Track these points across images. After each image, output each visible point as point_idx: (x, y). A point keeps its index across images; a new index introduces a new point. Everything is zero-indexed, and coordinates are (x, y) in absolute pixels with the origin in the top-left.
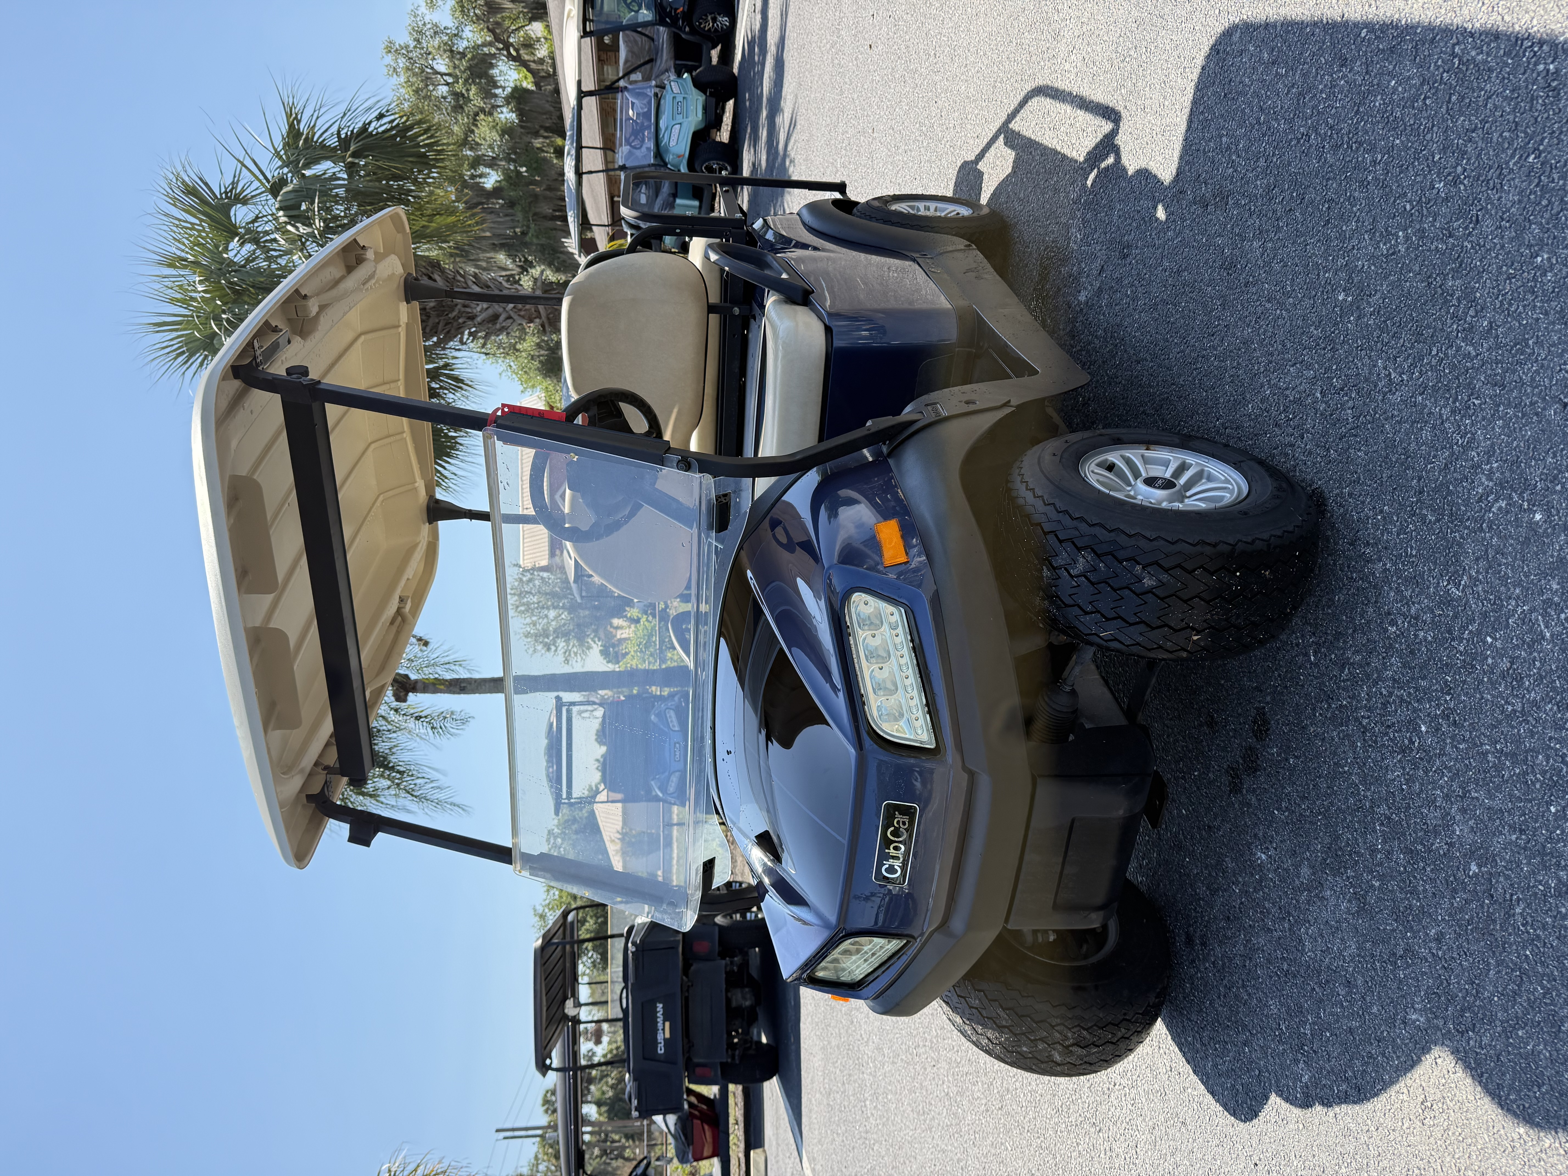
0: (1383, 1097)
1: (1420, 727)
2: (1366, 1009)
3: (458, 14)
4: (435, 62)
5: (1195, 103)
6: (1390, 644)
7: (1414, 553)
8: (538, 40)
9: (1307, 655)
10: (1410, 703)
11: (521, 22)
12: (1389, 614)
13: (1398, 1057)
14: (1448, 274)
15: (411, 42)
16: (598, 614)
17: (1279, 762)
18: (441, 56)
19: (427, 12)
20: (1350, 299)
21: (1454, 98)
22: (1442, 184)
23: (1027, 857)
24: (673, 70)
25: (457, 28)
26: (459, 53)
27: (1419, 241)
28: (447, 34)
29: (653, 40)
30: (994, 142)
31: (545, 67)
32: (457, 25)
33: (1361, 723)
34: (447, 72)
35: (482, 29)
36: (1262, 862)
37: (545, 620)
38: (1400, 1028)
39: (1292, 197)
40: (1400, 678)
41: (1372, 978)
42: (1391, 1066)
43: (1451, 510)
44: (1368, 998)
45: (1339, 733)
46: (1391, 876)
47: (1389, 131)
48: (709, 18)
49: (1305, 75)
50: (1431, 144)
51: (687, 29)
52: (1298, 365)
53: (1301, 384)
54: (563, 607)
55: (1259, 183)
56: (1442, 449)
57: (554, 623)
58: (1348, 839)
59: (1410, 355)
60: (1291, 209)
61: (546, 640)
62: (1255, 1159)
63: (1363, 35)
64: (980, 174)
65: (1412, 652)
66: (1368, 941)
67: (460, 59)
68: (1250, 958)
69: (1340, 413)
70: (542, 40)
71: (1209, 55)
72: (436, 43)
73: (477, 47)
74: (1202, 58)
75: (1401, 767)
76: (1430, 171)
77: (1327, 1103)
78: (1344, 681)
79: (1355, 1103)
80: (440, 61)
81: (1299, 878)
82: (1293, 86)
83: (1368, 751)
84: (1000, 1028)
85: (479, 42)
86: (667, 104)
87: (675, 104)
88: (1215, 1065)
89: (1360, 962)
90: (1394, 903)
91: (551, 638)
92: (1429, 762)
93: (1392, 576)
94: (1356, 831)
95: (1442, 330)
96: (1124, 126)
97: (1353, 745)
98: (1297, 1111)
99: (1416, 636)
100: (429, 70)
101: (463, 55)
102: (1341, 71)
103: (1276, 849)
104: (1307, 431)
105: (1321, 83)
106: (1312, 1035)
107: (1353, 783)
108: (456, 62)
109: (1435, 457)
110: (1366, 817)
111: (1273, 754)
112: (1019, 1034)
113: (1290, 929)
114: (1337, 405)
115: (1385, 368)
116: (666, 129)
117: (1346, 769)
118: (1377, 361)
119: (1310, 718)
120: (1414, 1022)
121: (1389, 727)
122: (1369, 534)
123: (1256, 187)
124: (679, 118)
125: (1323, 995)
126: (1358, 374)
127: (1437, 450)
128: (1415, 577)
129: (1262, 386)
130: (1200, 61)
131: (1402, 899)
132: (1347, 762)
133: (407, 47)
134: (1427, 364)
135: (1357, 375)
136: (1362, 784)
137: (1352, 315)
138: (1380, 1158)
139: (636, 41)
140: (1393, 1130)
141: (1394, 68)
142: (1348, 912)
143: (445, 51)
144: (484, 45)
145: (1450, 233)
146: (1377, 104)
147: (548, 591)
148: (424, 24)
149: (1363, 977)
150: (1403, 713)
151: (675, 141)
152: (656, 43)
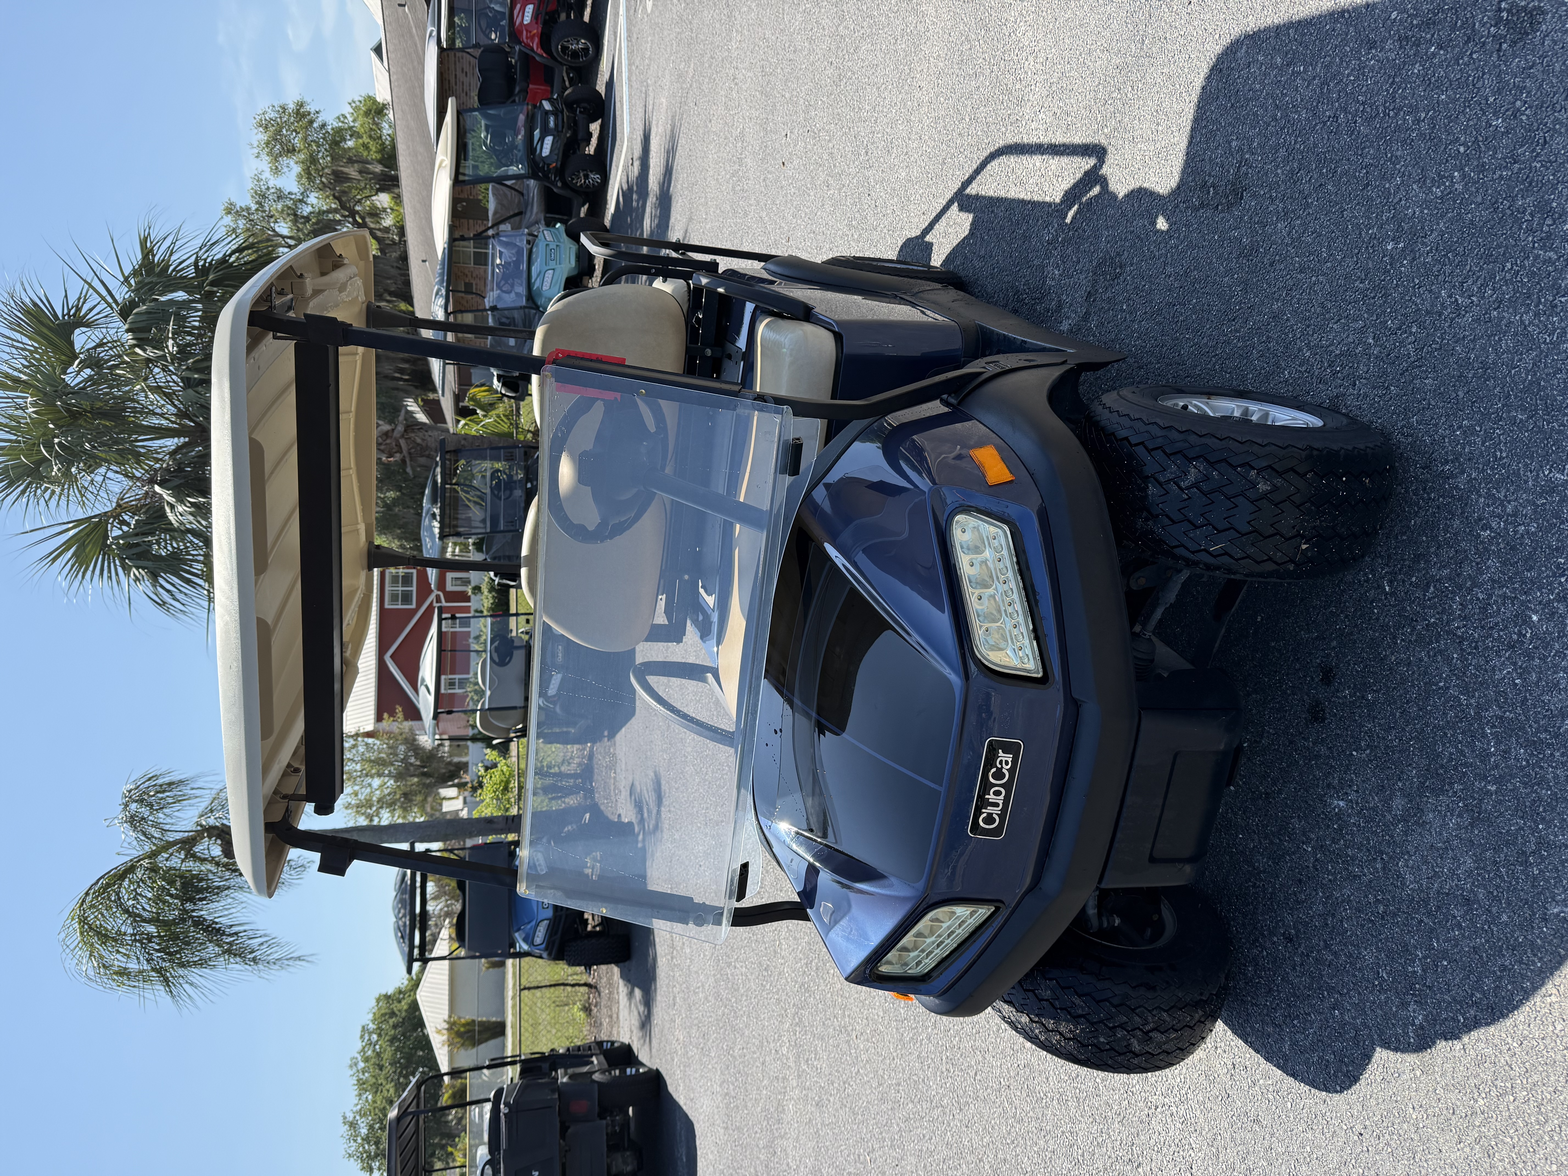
0: (1526, 1009)
1: (1530, 618)
2: (1494, 920)
3: (304, 180)
4: (277, 225)
5: (1197, 120)
6: (1485, 549)
7: (1504, 455)
8: (384, 210)
9: (1381, 587)
10: (1515, 597)
11: (367, 192)
12: (1480, 520)
13: (1540, 959)
14: (1516, 196)
15: (252, 205)
16: (428, 781)
17: (1353, 702)
18: (284, 219)
19: (272, 177)
20: (1401, 245)
21: (1505, 46)
22: (1500, 120)
23: (1129, 800)
24: (543, 222)
25: (302, 194)
26: (303, 217)
27: (1479, 175)
28: (291, 199)
29: (522, 194)
30: (944, 214)
31: (391, 236)
32: (302, 190)
33: (1455, 635)
34: (288, 235)
35: (328, 197)
36: (1340, 810)
37: (368, 790)
38: (1539, 928)
39: (1322, 174)
40: (1500, 578)
41: (1498, 887)
42: (1532, 971)
43: (1546, 403)
44: (1494, 910)
45: (1428, 652)
46: (1511, 775)
47: (1432, 90)
48: (581, 174)
49: (1327, 67)
50: (1483, 89)
51: (559, 184)
52: (1343, 321)
53: (1348, 337)
54: (390, 775)
55: (1279, 171)
56: (1528, 351)
57: (378, 792)
58: (1451, 754)
59: (1479, 277)
60: (1321, 185)
61: (369, 811)
62: (1359, 1128)
63: (1393, 17)
64: (930, 245)
65: (1513, 548)
66: (1487, 850)
67: (304, 223)
68: (1333, 914)
69: (1399, 350)
70: (389, 210)
71: (1210, 76)
72: (280, 207)
73: (321, 213)
74: (1202, 79)
75: (1511, 663)
76: (1484, 113)
77: (1453, 1035)
78: (1429, 600)
79: (1488, 1024)
80: (283, 224)
81: (1390, 812)
82: (1314, 79)
83: (1467, 659)
84: (1075, 1019)
85: (325, 208)
86: (540, 251)
87: (548, 251)
88: (1295, 1043)
89: (1479, 875)
90: (1518, 800)
91: (374, 808)
92: (1545, 648)
93: (1480, 484)
94: (1460, 742)
95: (1516, 245)
96: (1110, 159)
97: (1449, 660)
98: (1411, 1059)
99: (1516, 532)
100: (270, 232)
101: (307, 219)
102: (1369, 53)
103: (1357, 791)
104: (1360, 377)
105: (1347, 68)
106: (1423, 970)
107: (1452, 696)
108: (300, 226)
109: (1520, 360)
110: (1472, 725)
111: (1345, 697)
112: (1096, 1023)
113: (1384, 868)
114: (1394, 344)
115: (1450, 296)
116: (538, 275)
117: (1442, 684)
118: (1440, 292)
119: (1390, 647)
120: (1558, 915)
121: (1491, 628)
122: (1447, 453)
123: (1277, 175)
124: (552, 264)
125: (1434, 923)
126: (1419, 309)
127: (1521, 354)
128: (1508, 477)
129: (1300, 350)
130: (1198, 82)
131: (1527, 794)
132: (1441, 677)
133: (248, 209)
134: (1500, 280)
135: (1416, 311)
136: (1462, 694)
137: (1405, 259)
138: (1527, 1075)
139: (505, 195)
140: (1543, 1039)
141: (1433, 36)
142: (1459, 827)
143: (288, 215)
144: (329, 211)
145: (1514, 160)
146: (1416, 71)
147: (373, 758)
148: (268, 189)
149: (1485, 889)
150: (1508, 610)
151: (548, 285)
152: (526, 197)
